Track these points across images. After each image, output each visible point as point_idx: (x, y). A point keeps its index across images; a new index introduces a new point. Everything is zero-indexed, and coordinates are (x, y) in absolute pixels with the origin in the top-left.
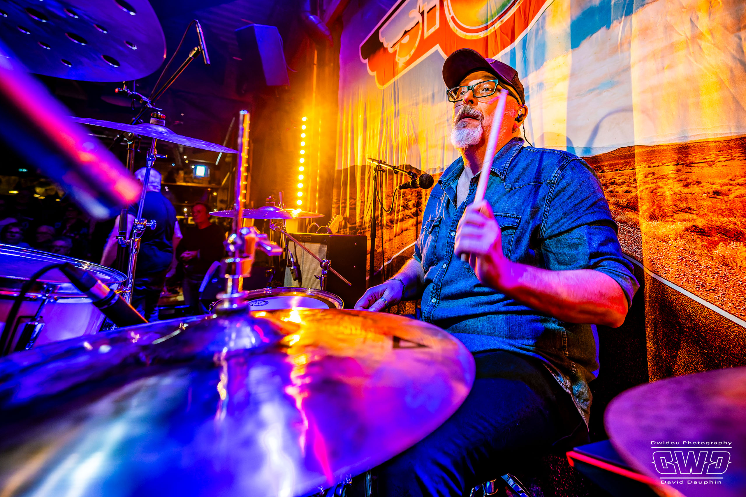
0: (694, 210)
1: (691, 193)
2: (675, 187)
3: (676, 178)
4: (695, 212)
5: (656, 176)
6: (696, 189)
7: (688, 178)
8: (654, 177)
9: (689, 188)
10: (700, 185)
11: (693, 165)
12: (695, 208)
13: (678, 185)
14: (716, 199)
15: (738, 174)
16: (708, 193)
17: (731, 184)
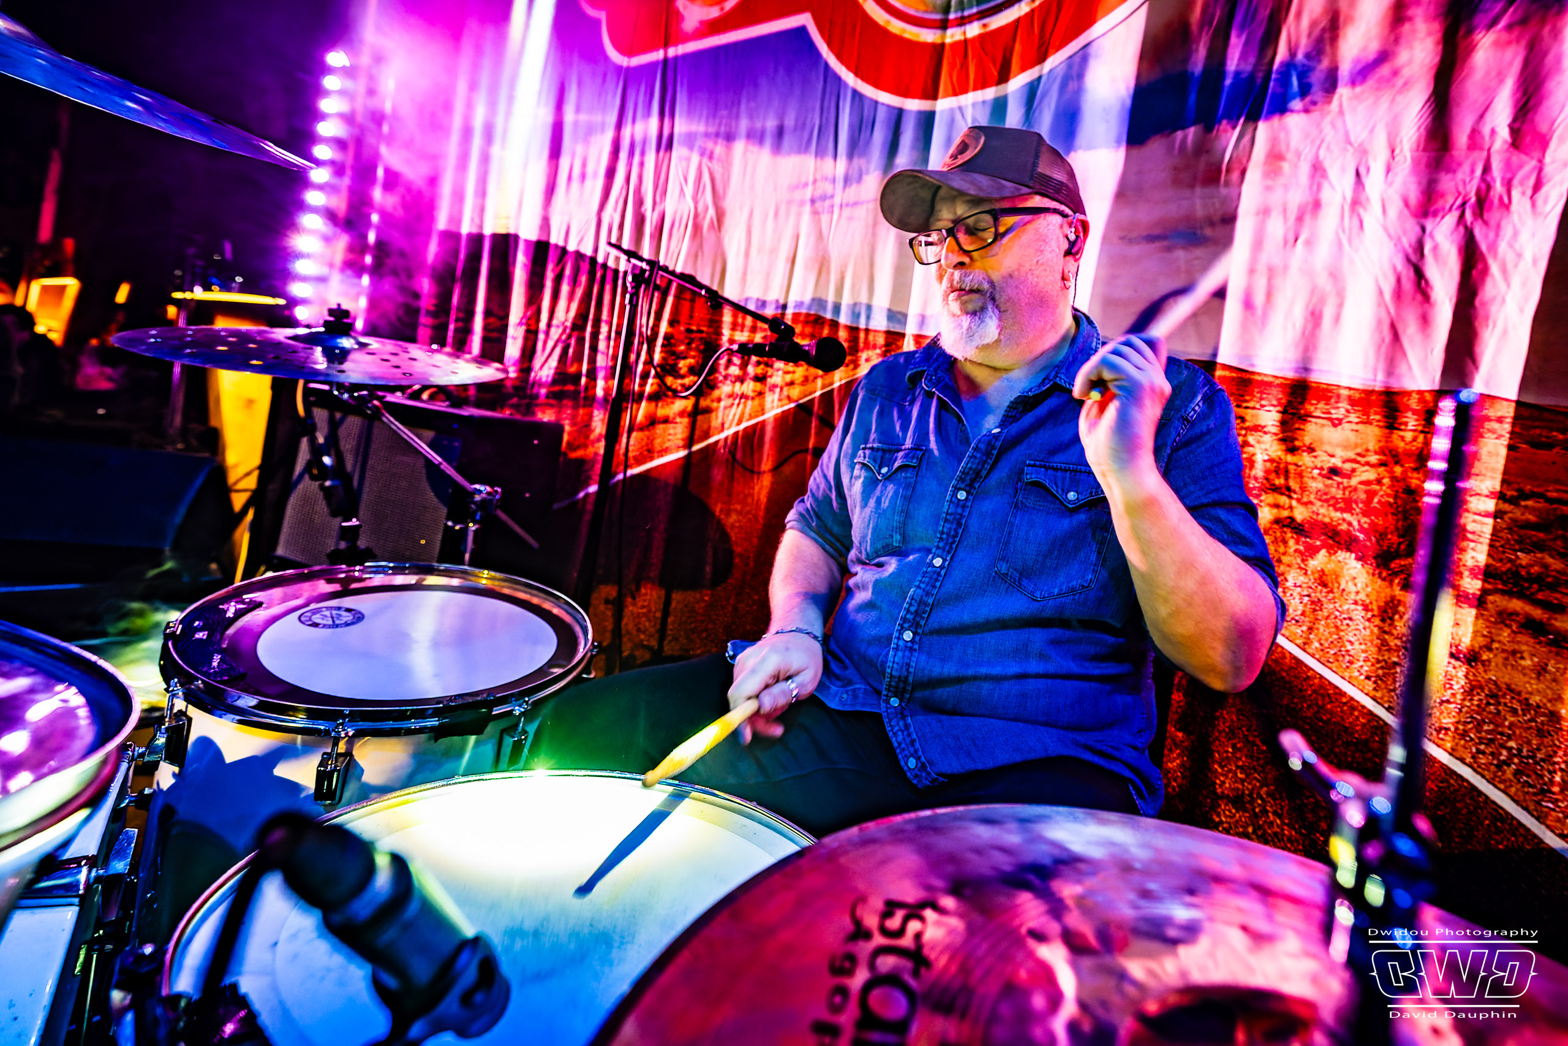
1: (1296, 465)
2: (1274, 448)
3: (1276, 434)
5: (1247, 424)
6: (1306, 459)
7: (1297, 439)
9: (1294, 455)
10: (1313, 454)
11: (1309, 419)
13: (1279, 447)
14: (1330, 482)
15: (1371, 447)
16: (1322, 469)
17: (1358, 462)
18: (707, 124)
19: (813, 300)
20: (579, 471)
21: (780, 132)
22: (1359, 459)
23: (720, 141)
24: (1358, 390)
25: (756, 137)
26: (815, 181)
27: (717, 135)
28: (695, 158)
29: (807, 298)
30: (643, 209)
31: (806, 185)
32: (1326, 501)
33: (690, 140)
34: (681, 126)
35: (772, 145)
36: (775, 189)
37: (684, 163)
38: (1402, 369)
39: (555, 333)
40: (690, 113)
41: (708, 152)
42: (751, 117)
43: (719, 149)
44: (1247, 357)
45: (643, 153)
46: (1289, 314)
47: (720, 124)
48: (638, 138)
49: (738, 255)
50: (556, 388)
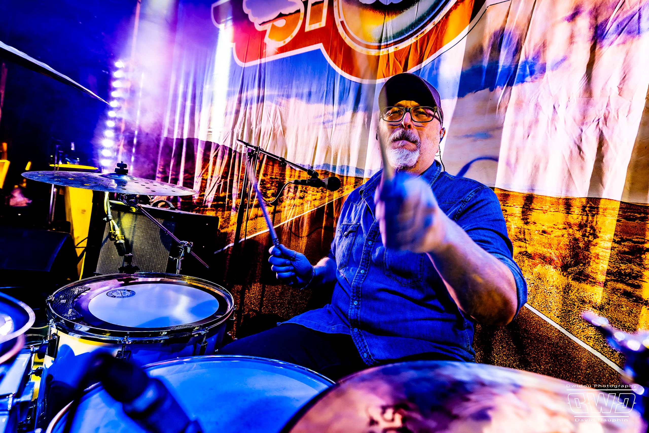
1: (528, 229)
2: (519, 222)
3: (520, 217)
4: (528, 242)
5: (508, 213)
6: (532, 227)
7: (529, 219)
9: (527, 225)
10: (535, 225)
11: (533, 210)
12: (529, 240)
14: (542, 236)
15: (559, 222)
16: (539, 231)
17: (554, 228)
18: (279, 91)
19: (324, 164)
20: (226, 238)
21: (310, 94)
22: (554, 226)
23: (284, 98)
24: (554, 198)
25: (299, 96)
26: (325, 114)
27: (283, 96)
28: (274, 105)
29: (322, 164)
30: (252, 128)
31: (321, 116)
32: (541, 244)
33: (271, 98)
34: (267, 92)
35: (306, 100)
36: (308, 118)
37: (269, 108)
38: (572, 188)
39: (214, 180)
40: (271, 86)
41: (279, 103)
42: (297, 88)
43: (284, 102)
44: (508, 185)
45: (251, 104)
47: (284, 91)
48: (249, 97)
49: (292, 146)
50: (216, 203)
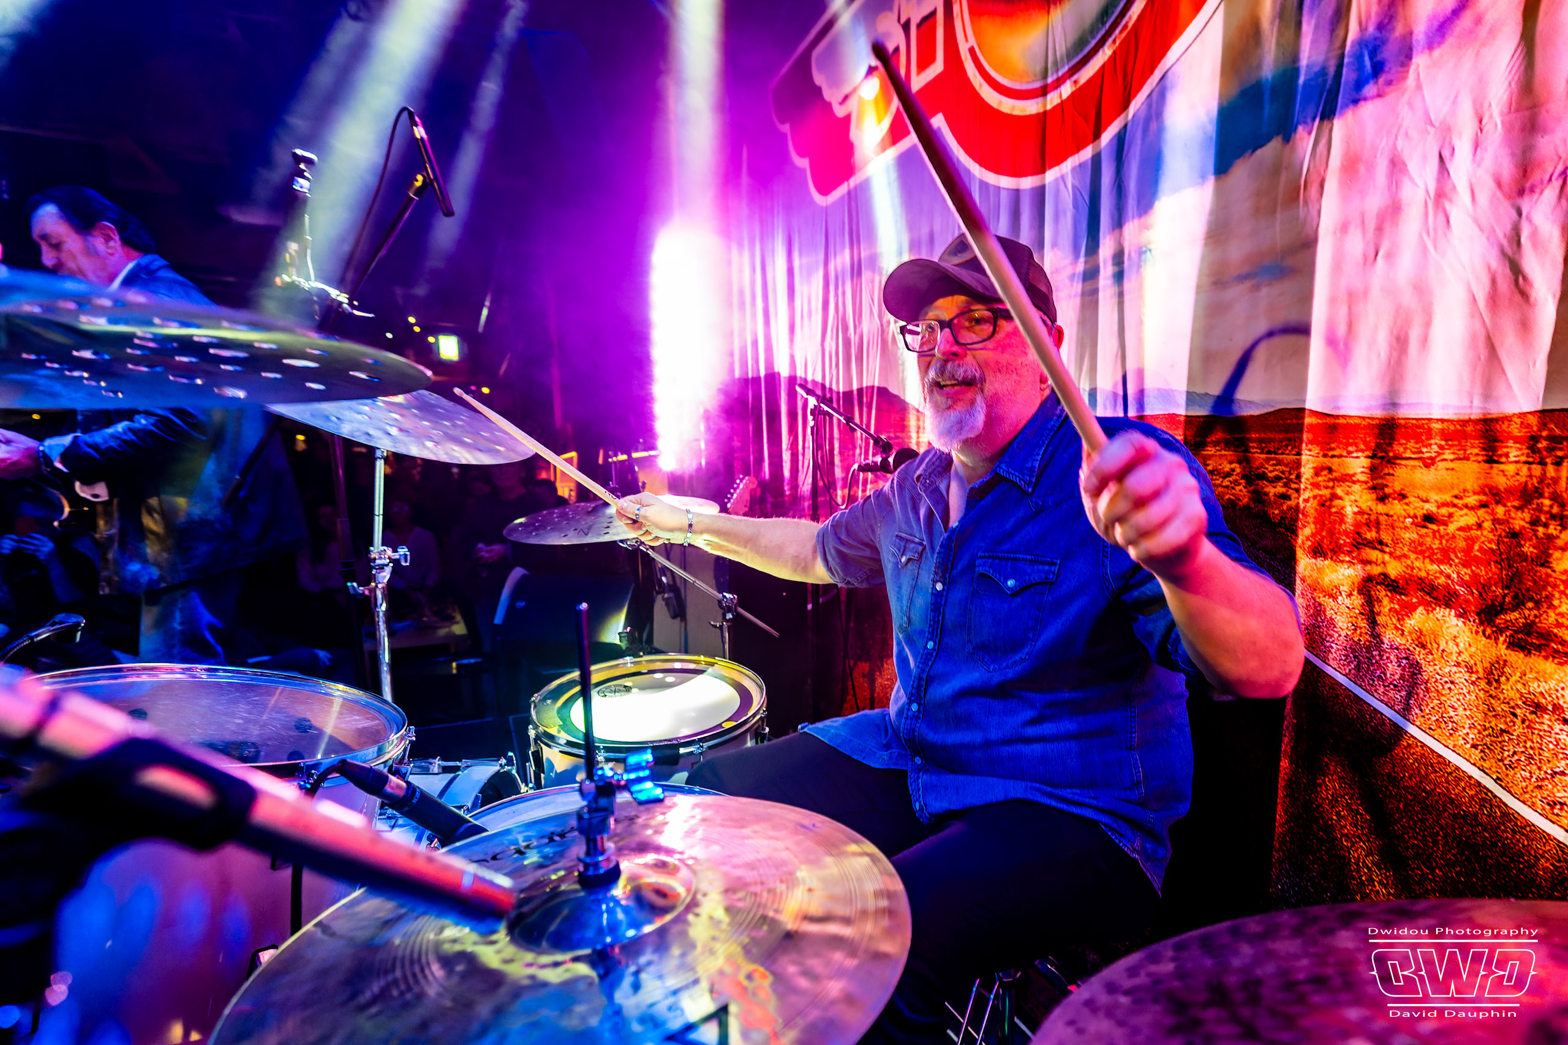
0: (1387, 546)
1: (1387, 515)
2: (1364, 498)
3: (1366, 483)
4: (1387, 550)
5: (1335, 474)
6: (1396, 508)
7: (1387, 486)
8: (1330, 476)
9: (1385, 504)
10: (1405, 501)
11: (1399, 462)
12: (1390, 542)
13: (1369, 496)
14: (1425, 530)
15: (1469, 487)
16: (1415, 517)
17: (1455, 506)
22: (1456, 501)
24: (1451, 421)
32: (1422, 552)
38: (1501, 389)
46: (1372, 344)
